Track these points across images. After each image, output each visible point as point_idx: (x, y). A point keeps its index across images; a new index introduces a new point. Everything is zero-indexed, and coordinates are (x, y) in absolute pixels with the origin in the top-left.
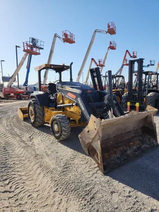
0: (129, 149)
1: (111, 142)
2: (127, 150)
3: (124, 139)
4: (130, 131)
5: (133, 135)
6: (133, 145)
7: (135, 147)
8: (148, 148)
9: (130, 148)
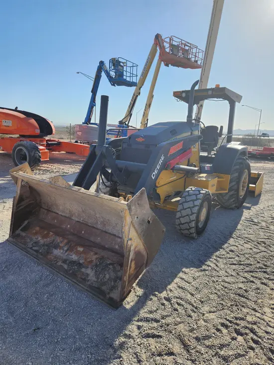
0: (63, 250)
1: (69, 226)
2: (61, 248)
3: (92, 239)
4: (115, 235)
5: (117, 247)
6: (78, 253)
7: (74, 257)
8: (84, 280)
9: (66, 251)
